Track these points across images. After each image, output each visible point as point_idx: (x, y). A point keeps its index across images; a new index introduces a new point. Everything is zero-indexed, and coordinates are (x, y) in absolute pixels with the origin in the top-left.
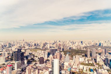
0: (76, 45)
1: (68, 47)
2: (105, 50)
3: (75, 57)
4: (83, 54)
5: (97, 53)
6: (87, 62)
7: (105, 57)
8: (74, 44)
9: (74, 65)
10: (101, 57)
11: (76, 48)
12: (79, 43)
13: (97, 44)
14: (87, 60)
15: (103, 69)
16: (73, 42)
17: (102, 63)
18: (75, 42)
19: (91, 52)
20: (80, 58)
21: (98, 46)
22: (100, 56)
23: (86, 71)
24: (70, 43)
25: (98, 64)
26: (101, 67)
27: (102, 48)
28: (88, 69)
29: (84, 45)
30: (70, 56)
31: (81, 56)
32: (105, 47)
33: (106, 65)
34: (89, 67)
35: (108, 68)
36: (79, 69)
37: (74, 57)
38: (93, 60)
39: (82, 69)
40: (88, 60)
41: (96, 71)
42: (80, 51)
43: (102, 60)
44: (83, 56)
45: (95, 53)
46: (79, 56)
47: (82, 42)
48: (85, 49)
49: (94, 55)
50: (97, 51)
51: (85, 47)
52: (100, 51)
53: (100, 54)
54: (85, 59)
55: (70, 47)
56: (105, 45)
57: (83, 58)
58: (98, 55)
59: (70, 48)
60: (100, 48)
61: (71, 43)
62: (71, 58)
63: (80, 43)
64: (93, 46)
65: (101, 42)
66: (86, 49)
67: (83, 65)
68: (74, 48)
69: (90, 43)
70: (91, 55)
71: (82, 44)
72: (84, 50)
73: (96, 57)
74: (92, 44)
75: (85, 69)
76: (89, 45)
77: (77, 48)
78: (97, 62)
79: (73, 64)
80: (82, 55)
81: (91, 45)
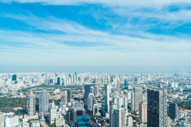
2: (69, 92)
4: (16, 109)
5: (50, 101)
7: (67, 109)
10: (60, 110)
12: (6, 80)
13: (51, 81)
14: (27, 120)
17: (61, 122)
19: (37, 100)
20: (8, 119)
21: (54, 86)
22: (57, 107)
27: (63, 88)
29: (20, 85)
31: (12, 113)
32: (68, 87)
33: (69, 125)
38: (43, 118)
40: (29, 121)
42: (9, 100)
43: (62, 115)
44: (17, 113)
45: (48, 102)
46: (5, 114)
47: (14, 78)
48: (21, 94)
49: (44, 106)
50: (51, 98)
51: (24, 91)
52: (58, 97)
53: (58, 103)
54: (21, 120)
56: (68, 82)
57: (17, 117)
58: (53, 104)
60: (57, 91)
63: (10, 80)
64: (43, 86)
65: (60, 76)
66: (25, 94)
69: (35, 80)
70: (37, 109)
71: (16, 82)
72: (19, 97)
73: (49, 111)
74: (42, 81)
76: (33, 85)
78: (52, 122)
80: (13, 111)
81: (38, 84)
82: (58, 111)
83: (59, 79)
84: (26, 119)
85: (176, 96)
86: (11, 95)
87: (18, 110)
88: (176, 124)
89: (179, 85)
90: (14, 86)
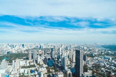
0: (16, 48)
1: (6, 51)
2: (45, 51)
3: (15, 62)
4: (24, 58)
5: (38, 55)
6: (28, 65)
7: (44, 58)
8: (13, 47)
9: (14, 70)
10: (41, 58)
11: (16, 52)
13: (38, 47)
15: (43, 67)
16: (12, 45)
17: (42, 63)
18: (15, 46)
19: (32, 54)
20: (21, 62)
21: (39, 49)
23: (28, 73)
24: (8, 46)
25: (39, 64)
26: (41, 66)
27: (42, 49)
28: (29, 71)
29: (25, 48)
30: (8, 62)
31: (22, 59)
32: (44, 49)
33: (45, 64)
34: (31, 69)
35: (47, 66)
36: (20, 74)
37: (13, 61)
38: (35, 61)
39: (23, 73)
40: (29, 62)
41: (37, 71)
42: (21, 54)
43: (42, 60)
44: (24, 59)
45: (36, 55)
46: (20, 60)
47: (23, 45)
48: (26, 52)
49: (35, 57)
50: (38, 53)
51: (27, 50)
52: (40, 53)
53: (40, 55)
54: (26, 62)
55: (9, 51)
56: (44, 47)
57: (24, 61)
58: (39, 56)
59: (8, 53)
60: (40, 50)
61: (10, 46)
62: (10, 63)
63: (21, 46)
64: (34, 48)
66: (27, 52)
67: (24, 69)
68: (14, 52)
69: (31, 46)
70: (32, 57)
71: (24, 47)
72: (25, 53)
73: (37, 58)
74: (34, 47)
75: (26, 72)
76: (31, 48)
77: (18, 52)
78: (38, 63)
79: (12, 70)
80: (23, 59)
81: (32, 48)
82: (40, 58)
83: (41, 46)
84: (28, 61)
85: (86, 52)
86: (22, 52)
87: (25, 58)
88: (86, 63)
89: (87, 48)
90: (23, 49)
